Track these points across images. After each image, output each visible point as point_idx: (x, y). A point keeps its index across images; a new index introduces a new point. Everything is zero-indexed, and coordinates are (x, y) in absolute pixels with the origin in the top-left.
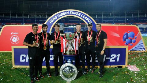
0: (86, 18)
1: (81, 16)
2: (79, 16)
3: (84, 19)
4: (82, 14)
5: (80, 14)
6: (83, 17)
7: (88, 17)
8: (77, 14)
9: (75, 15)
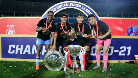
0: (87, 10)
1: (82, 8)
2: (79, 8)
3: (85, 12)
4: (82, 5)
5: (81, 6)
6: (84, 9)
7: (89, 9)
8: (77, 6)
9: (76, 6)
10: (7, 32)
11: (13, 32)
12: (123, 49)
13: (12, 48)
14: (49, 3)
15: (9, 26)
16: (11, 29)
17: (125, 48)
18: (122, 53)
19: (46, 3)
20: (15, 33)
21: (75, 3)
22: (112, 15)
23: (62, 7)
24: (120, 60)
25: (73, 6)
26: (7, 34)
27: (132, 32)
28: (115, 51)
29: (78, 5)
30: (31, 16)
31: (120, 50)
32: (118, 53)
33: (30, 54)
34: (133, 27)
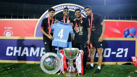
10: (5, 34)
11: (11, 34)
12: (120, 51)
13: (10, 50)
14: (46, 5)
15: (7, 28)
16: (8, 31)
17: (122, 49)
18: (119, 55)
19: (44, 5)
20: (13, 35)
21: (73, 6)
22: (109, 17)
23: (60, 9)
24: (117, 61)
25: (71, 8)
26: (5, 36)
27: (129, 34)
28: (113, 53)
29: (75, 7)
30: (29, 18)
31: (117, 52)
32: (115, 55)
33: (28, 56)
34: (130, 29)
